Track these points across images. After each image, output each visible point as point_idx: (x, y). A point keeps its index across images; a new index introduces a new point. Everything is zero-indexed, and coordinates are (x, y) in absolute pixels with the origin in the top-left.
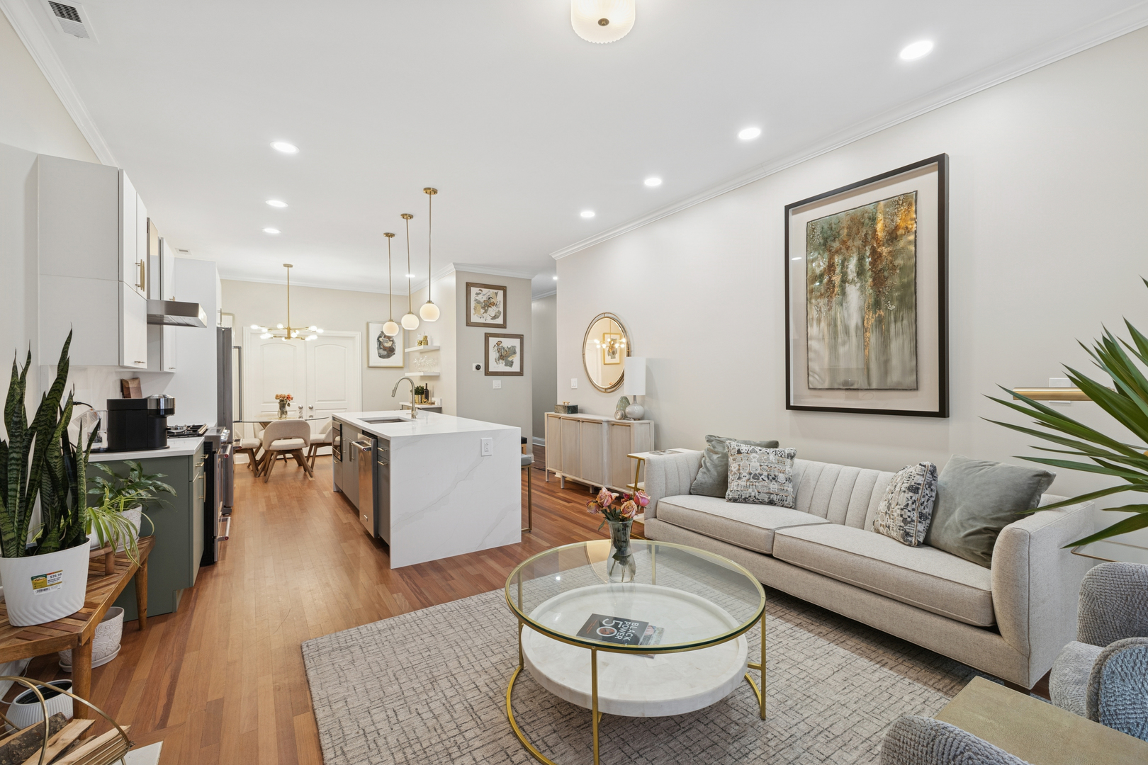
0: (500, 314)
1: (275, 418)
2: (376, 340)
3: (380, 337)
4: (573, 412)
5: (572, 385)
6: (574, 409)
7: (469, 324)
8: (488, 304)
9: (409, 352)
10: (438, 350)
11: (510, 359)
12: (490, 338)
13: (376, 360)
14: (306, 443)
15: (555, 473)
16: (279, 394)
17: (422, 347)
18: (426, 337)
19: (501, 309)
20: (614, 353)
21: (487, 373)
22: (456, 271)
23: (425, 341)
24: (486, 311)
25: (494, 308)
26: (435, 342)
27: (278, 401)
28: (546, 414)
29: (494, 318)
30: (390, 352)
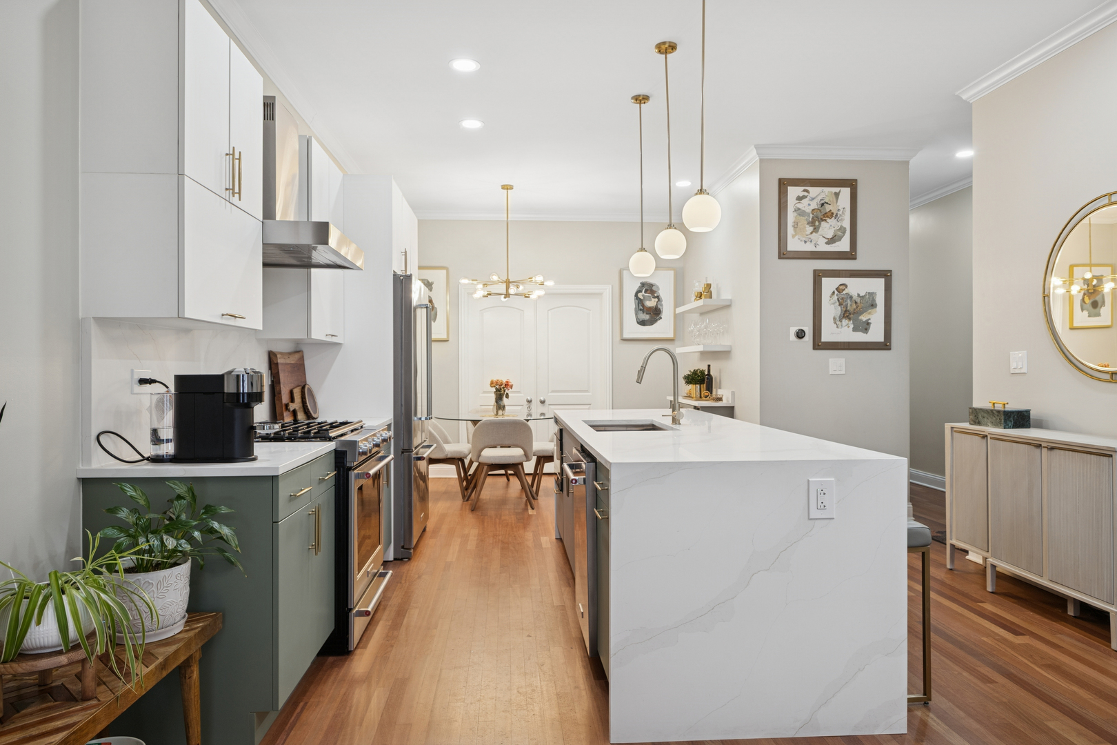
0: (844, 233)
1: (488, 415)
2: (633, 297)
3: (639, 291)
4: (1017, 425)
5: (1013, 365)
6: (1020, 419)
7: (784, 254)
8: (820, 216)
9: (683, 313)
10: (728, 306)
11: (863, 318)
12: (824, 280)
13: (633, 329)
14: (526, 455)
15: (966, 552)
16: (495, 379)
17: (701, 302)
18: (709, 286)
19: (847, 224)
20: (1095, 305)
21: (818, 345)
22: (761, 161)
23: (707, 292)
24: (816, 230)
25: (832, 221)
26: (724, 293)
27: (494, 389)
28: (948, 426)
29: (831, 241)
30: (654, 314)
